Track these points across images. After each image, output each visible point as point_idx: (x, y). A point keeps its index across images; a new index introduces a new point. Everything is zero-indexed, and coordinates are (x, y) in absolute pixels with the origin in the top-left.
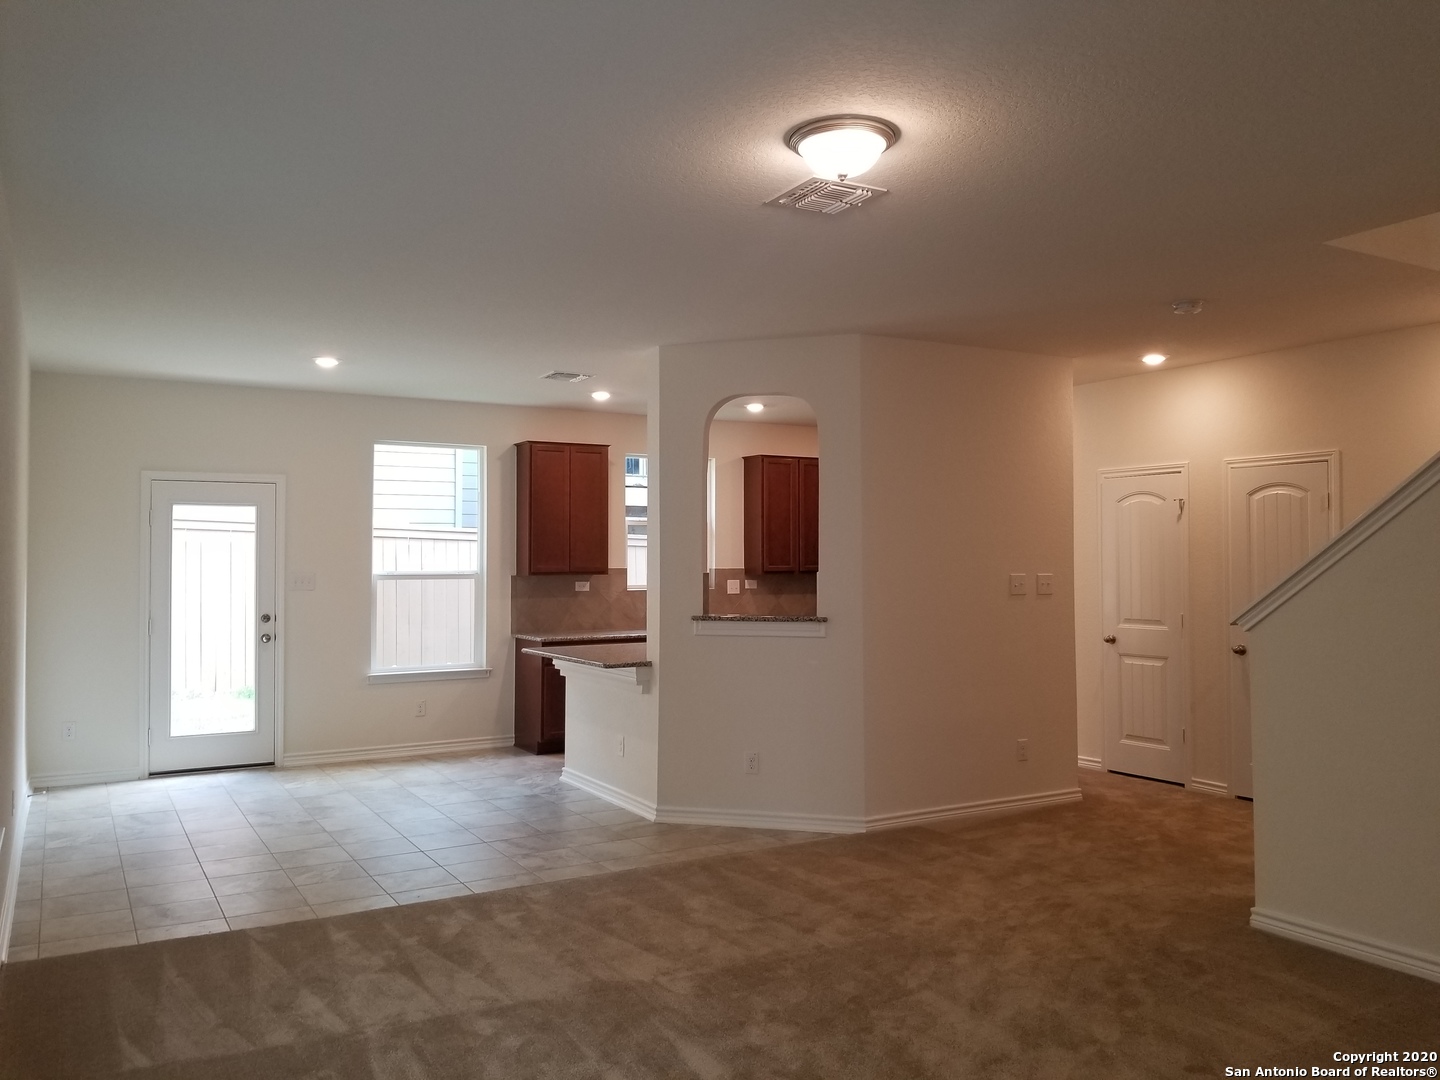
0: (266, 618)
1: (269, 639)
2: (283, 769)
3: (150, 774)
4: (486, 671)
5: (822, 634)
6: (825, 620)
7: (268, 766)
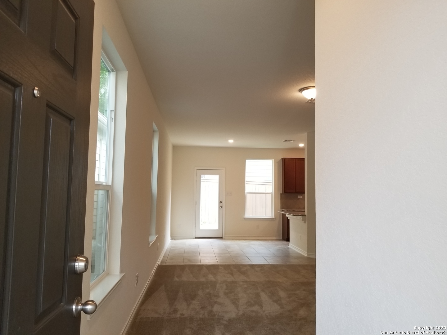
0: (221, 202)
1: (221, 207)
2: (224, 239)
3: (196, 238)
4: (274, 218)
7: (221, 238)
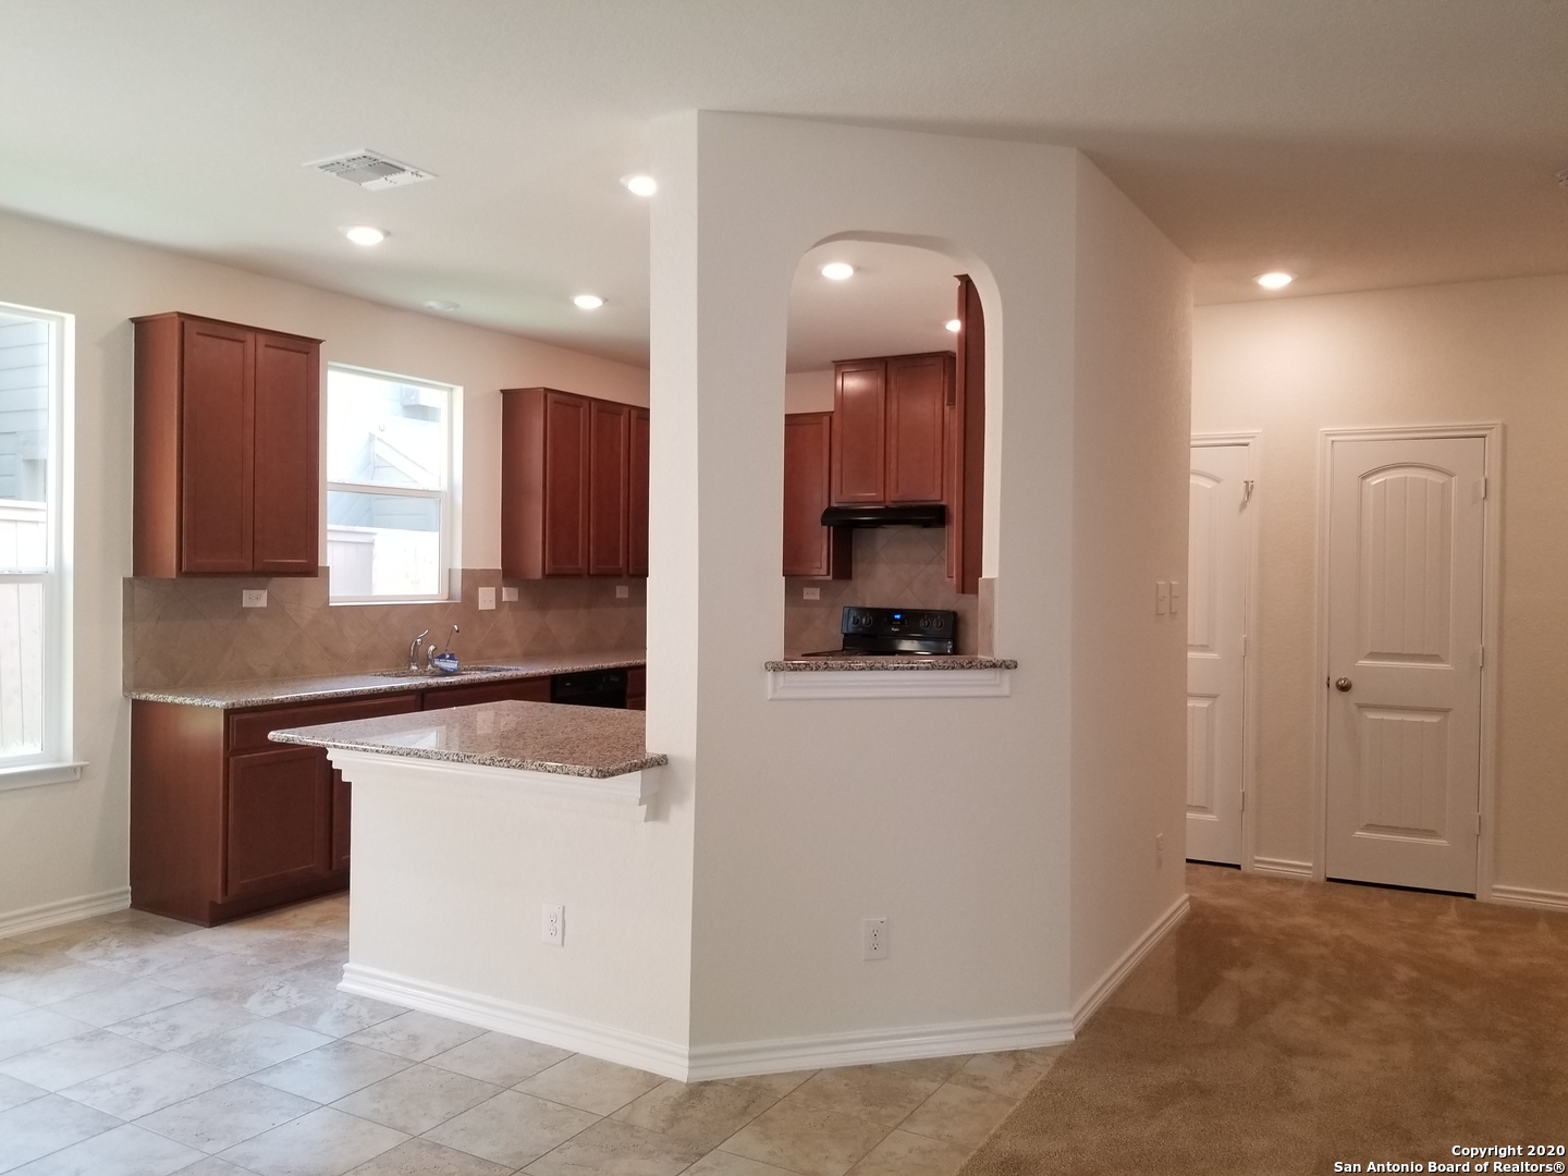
4: (74, 768)
5: (1005, 690)
6: (1009, 665)
